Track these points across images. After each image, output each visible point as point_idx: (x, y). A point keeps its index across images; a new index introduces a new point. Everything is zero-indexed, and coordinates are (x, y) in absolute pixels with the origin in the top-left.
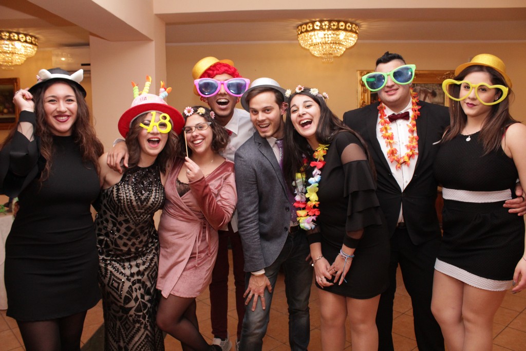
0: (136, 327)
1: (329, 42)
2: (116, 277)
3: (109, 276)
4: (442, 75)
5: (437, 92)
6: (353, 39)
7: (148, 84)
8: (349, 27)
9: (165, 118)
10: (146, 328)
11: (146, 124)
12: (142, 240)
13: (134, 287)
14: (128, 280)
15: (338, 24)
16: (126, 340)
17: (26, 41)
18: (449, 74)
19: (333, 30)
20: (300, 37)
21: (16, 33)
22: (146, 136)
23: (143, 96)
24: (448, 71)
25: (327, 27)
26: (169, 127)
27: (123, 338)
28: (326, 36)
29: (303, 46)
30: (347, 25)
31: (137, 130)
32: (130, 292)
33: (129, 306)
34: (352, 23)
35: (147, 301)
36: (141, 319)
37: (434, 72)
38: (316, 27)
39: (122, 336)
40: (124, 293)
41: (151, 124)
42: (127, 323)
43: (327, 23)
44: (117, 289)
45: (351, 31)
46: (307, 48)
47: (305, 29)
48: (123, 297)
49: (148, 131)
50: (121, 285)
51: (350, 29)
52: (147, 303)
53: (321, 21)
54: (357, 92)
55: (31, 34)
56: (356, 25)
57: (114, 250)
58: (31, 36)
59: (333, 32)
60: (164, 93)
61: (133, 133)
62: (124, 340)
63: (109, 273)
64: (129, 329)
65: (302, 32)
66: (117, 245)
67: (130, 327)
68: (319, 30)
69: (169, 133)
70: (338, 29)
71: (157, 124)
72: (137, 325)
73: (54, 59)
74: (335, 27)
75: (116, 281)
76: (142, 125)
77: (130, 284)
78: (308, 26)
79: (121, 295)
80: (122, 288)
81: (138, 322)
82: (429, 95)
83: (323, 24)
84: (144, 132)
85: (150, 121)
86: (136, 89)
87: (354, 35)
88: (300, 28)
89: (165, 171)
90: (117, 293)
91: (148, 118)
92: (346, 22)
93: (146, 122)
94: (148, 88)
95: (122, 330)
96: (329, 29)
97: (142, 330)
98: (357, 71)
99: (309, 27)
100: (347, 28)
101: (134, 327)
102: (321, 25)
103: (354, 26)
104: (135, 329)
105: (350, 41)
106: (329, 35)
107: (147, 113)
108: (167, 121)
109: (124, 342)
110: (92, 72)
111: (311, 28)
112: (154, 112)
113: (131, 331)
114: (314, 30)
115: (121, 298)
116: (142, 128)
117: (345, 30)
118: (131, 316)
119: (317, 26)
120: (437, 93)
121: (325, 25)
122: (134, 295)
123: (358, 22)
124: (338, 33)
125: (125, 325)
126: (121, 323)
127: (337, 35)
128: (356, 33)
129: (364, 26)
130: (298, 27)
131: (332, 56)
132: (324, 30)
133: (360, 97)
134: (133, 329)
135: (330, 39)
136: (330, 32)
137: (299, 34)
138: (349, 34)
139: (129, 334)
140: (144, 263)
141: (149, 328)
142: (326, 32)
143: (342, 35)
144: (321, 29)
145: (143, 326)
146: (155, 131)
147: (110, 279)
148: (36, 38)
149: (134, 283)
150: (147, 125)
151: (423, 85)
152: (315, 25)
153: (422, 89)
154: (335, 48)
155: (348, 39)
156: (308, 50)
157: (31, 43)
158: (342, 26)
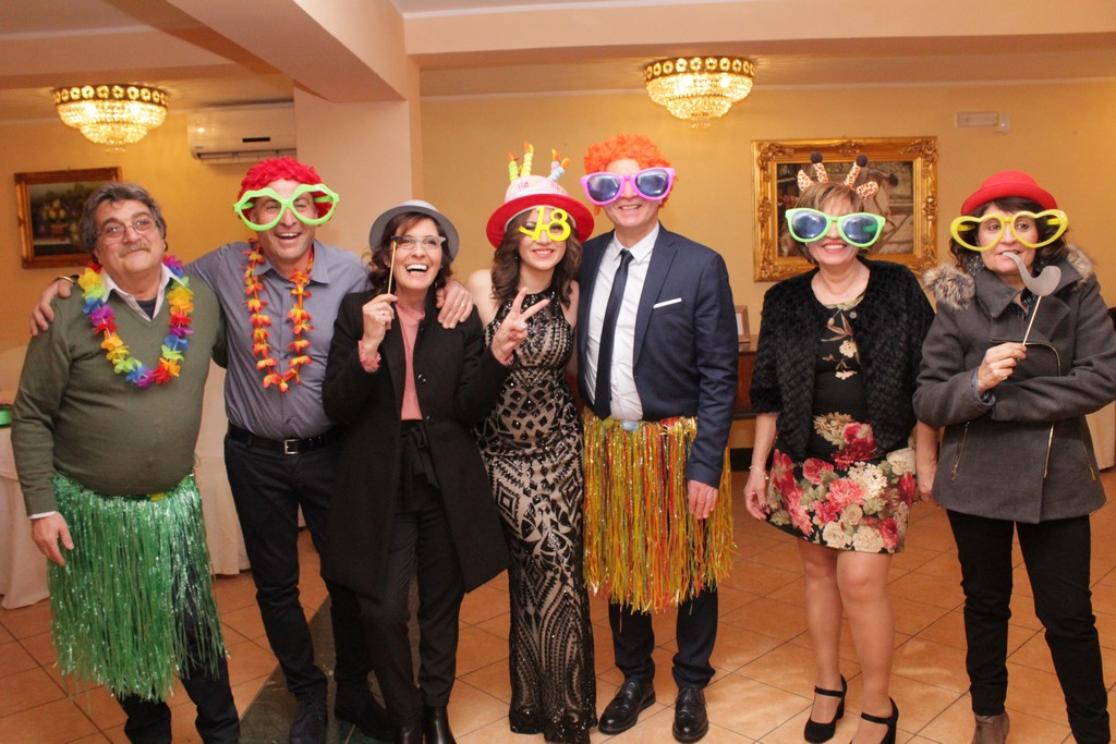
0: (549, 578)
1: (703, 94)
2: (506, 488)
3: (495, 487)
4: (907, 146)
5: (899, 176)
6: (745, 87)
7: (528, 157)
8: (737, 66)
9: (559, 216)
10: (564, 579)
11: (528, 228)
12: (544, 418)
13: (536, 507)
14: (526, 493)
15: (719, 62)
16: (536, 601)
17: (152, 102)
18: (920, 143)
19: (710, 72)
20: (650, 85)
21: (137, 87)
22: (529, 246)
23: (523, 182)
24: (917, 138)
25: (699, 67)
26: (567, 231)
27: (531, 598)
28: (698, 84)
29: (656, 101)
30: (734, 63)
31: (515, 238)
32: (531, 516)
33: (530, 539)
34: (742, 60)
35: (565, 534)
36: (554, 563)
37: (894, 141)
38: (679, 69)
39: (530, 594)
40: (521, 518)
41: (537, 227)
42: (533, 569)
43: (697, 60)
44: (510, 509)
45: (741, 73)
46: (662, 103)
47: (659, 72)
48: (520, 523)
49: (533, 239)
50: (514, 502)
51: (739, 69)
52: (564, 537)
53: (688, 59)
54: (753, 181)
55: (160, 87)
56: (750, 62)
57: (501, 438)
58: (160, 91)
59: (711, 76)
60: (557, 170)
61: (508, 242)
62: (533, 601)
63: (495, 483)
64: (538, 580)
65: (654, 77)
66: (503, 427)
67: (539, 577)
68: (685, 72)
69: (567, 240)
70: (718, 70)
71: (547, 227)
72: (550, 574)
73: (191, 130)
74: (713, 68)
75: (507, 497)
76: (523, 230)
77: (530, 500)
78: (664, 66)
79: (515, 521)
80: (517, 507)
81: (550, 568)
82: (884, 182)
83: (692, 62)
84: (527, 241)
85: (535, 224)
86: (513, 167)
87: (747, 80)
88: (650, 68)
89: (569, 302)
90: (511, 518)
91: (532, 218)
92: (732, 59)
93: (529, 224)
94: (530, 164)
95: (529, 583)
96: (703, 70)
97: (558, 584)
98: (752, 141)
99: (668, 67)
100: (735, 69)
101: (545, 578)
102: (689, 64)
103: (746, 63)
104: (547, 581)
105: (739, 91)
106: (704, 83)
107: (531, 211)
108: (562, 222)
109: (534, 605)
110: (299, 152)
111: (670, 70)
112: (541, 208)
113: (542, 584)
114: (675, 72)
115: (517, 526)
116: (524, 235)
117: (731, 71)
118: (537, 557)
119: (681, 65)
120: (900, 178)
121: (696, 64)
122: (538, 520)
123: (752, 57)
124: (717, 76)
125: (531, 573)
126: (526, 571)
127: (717, 81)
128: (749, 76)
129: (764, 63)
130: (646, 68)
131: (708, 117)
132: (692, 72)
133: (758, 189)
134: (544, 581)
135: (705, 89)
136: (705, 76)
137: (648, 80)
138: (739, 78)
139: (539, 589)
140: (554, 469)
141: (570, 581)
142: (697, 76)
143: (725, 80)
144: (689, 70)
145: (558, 576)
146: (544, 240)
147: (498, 492)
148: (166, 94)
149: (536, 502)
150: (532, 229)
151: (873, 165)
152: (677, 65)
153: (871, 171)
154: (714, 103)
155: (736, 88)
156: (665, 107)
157: (160, 104)
158: (725, 65)
